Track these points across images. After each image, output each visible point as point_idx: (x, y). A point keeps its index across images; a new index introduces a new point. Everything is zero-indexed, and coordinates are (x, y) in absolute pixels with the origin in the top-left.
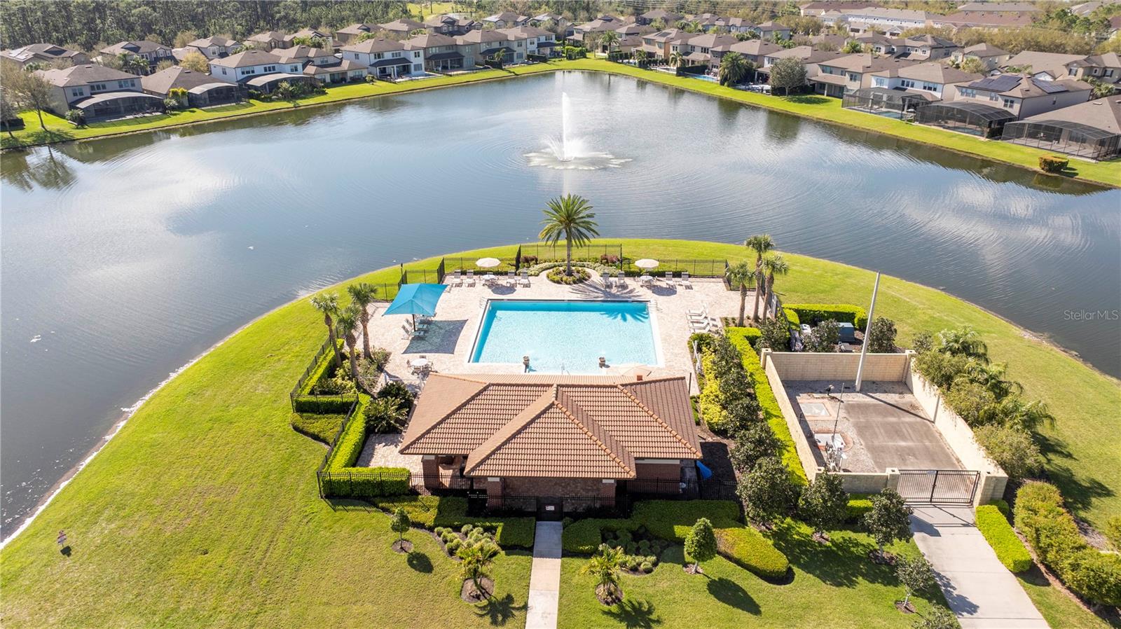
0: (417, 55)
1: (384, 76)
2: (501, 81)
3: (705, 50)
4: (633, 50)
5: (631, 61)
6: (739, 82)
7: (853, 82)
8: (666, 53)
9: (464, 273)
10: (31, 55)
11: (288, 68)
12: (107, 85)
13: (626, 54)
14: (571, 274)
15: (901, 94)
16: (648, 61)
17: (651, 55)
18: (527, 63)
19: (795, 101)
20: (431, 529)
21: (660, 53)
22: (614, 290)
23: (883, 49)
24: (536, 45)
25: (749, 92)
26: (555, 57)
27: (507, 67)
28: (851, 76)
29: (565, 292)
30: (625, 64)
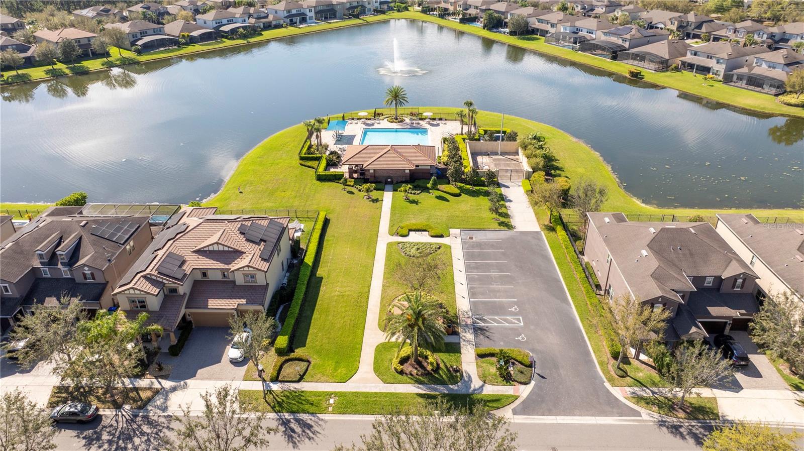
0: (310, 11)
1: (292, 24)
2: (359, 26)
3: (476, 8)
4: (436, 6)
5: (435, 13)
6: (493, 27)
7: (552, 29)
8: (455, 9)
9: (353, 119)
10: (95, 13)
11: (240, 20)
12: (148, 31)
13: (432, 9)
14: (397, 119)
15: (575, 36)
16: (444, 14)
17: (446, 10)
18: (374, 15)
19: (521, 39)
20: (353, 186)
21: (451, 8)
22: (414, 125)
23: (580, 7)
24: (379, 3)
25: (498, 33)
26: (390, 10)
27: (362, 17)
28: (551, 25)
29: (395, 126)
30: (431, 15)
